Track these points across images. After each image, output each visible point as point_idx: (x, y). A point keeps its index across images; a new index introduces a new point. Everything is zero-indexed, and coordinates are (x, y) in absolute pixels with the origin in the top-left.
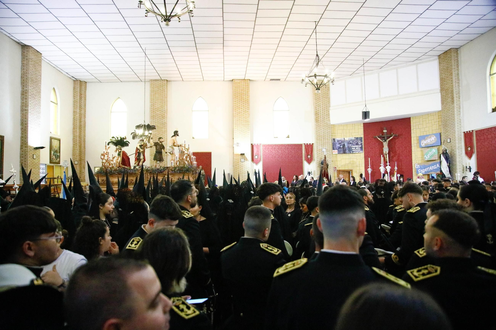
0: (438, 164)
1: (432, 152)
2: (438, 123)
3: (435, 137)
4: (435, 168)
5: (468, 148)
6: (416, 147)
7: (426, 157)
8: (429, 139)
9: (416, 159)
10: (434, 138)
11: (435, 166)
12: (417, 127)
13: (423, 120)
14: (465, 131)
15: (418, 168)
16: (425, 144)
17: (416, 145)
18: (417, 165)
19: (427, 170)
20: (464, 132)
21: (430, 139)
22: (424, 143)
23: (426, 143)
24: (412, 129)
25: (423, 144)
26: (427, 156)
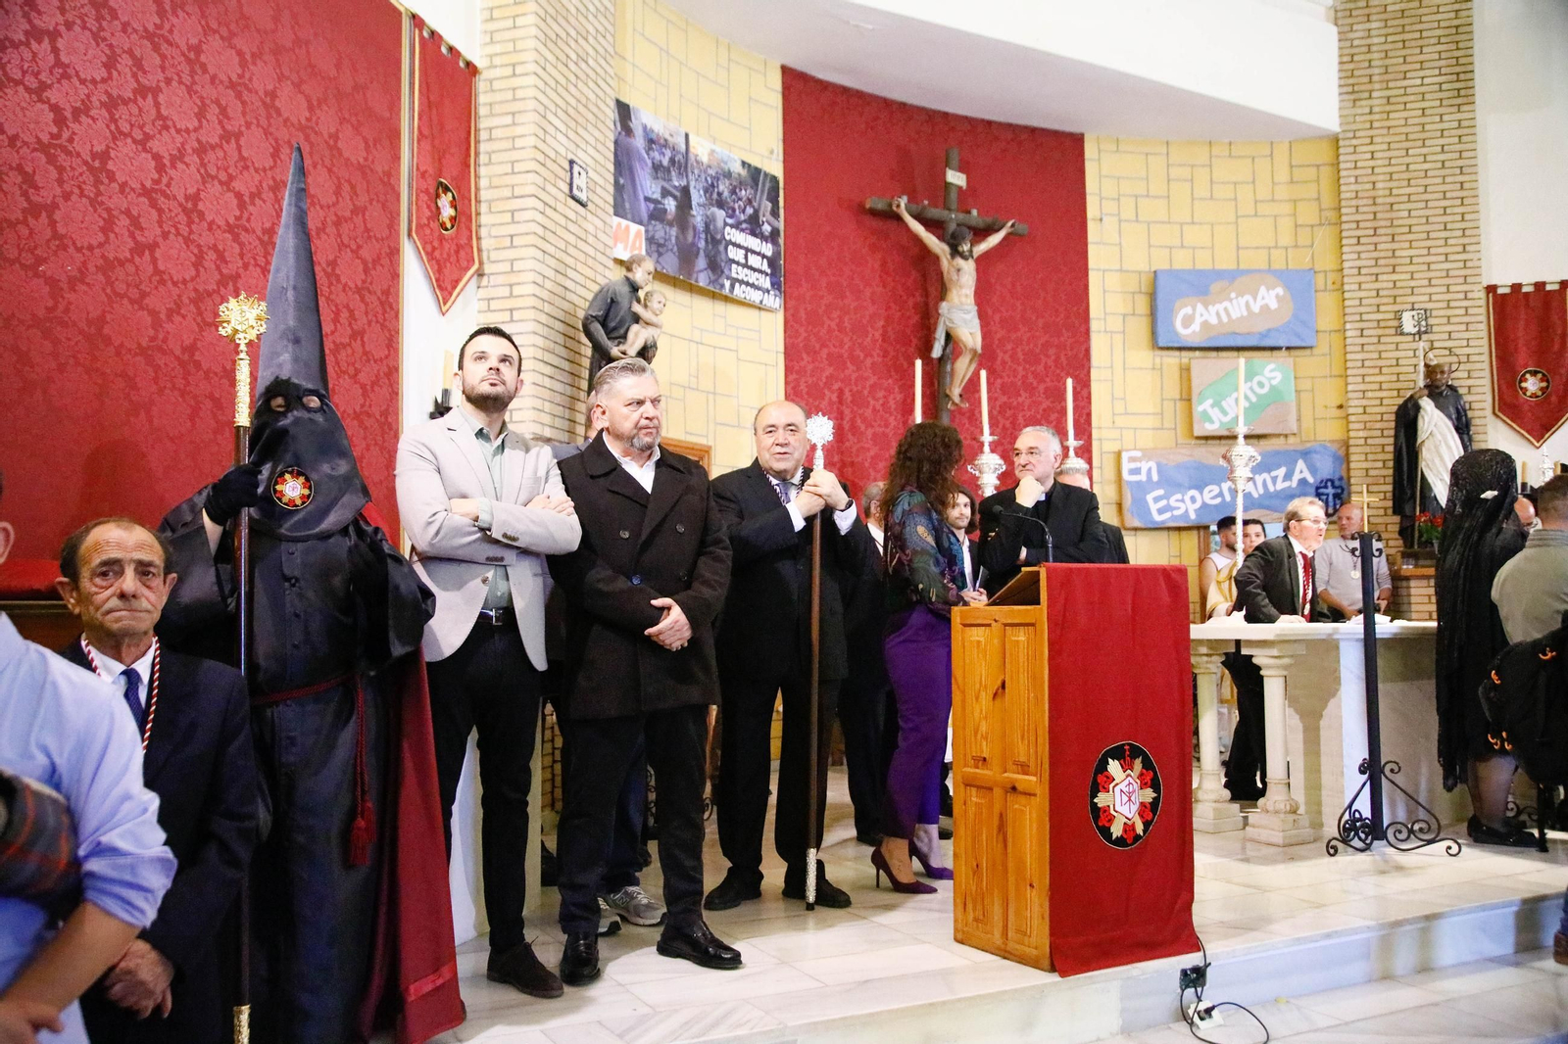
0: (1301, 465)
1: (1261, 385)
2: (1287, 208)
3: (1280, 291)
4: (1281, 485)
5: (1523, 379)
6: (1119, 338)
7: (1215, 413)
8: (1242, 301)
9: (1120, 421)
10: (1273, 293)
11: (1281, 472)
12: (1128, 213)
13: (1175, 172)
14: (1504, 280)
15: (1143, 477)
16: (1205, 324)
17: (1115, 324)
18: (1132, 459)
19: (1221, 494)
20: (1491, 289)
21: (1248, 297)
22: (1198, 320)
23: (1214, 321)
24: (1092, 210)
25: (1188, 321)
26: (1217, 404)
